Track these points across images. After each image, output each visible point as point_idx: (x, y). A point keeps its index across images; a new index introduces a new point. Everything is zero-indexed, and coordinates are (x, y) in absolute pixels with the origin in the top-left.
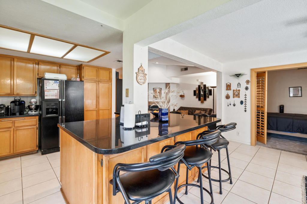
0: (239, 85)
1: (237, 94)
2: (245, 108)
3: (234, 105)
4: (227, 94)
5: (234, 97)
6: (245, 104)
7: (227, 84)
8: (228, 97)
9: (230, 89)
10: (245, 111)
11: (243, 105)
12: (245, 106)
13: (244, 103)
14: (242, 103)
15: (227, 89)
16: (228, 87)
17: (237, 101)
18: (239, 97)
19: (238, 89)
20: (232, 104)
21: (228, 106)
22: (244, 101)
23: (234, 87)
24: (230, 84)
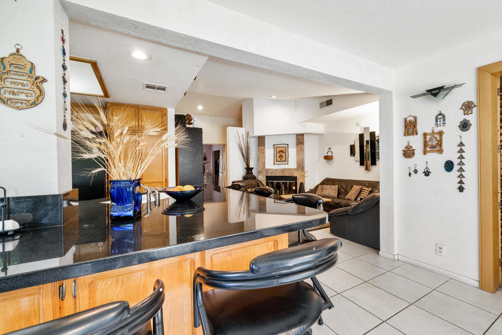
0: (440, 118)
1: (434, 144)
2: (461, 182)
3: (427, 173)
4: (406, 145)
5: (425, 153)
6: (461, 170)
7: (405, 120)
8: (408, 153)
9: (415, 132)
10: (461, 189)
11: (455, 172)
12: (461, 176)
13: (456, 167)
14: (449, 166)
15: (407, 133)
16: (410, 127)
17: (436, 161)
18: (441, 151)
19: (437, 130)
20: (421, 170)
21: (410, 174)
22: (456, 161)
23: (426, 125)
24: (415, 118)
